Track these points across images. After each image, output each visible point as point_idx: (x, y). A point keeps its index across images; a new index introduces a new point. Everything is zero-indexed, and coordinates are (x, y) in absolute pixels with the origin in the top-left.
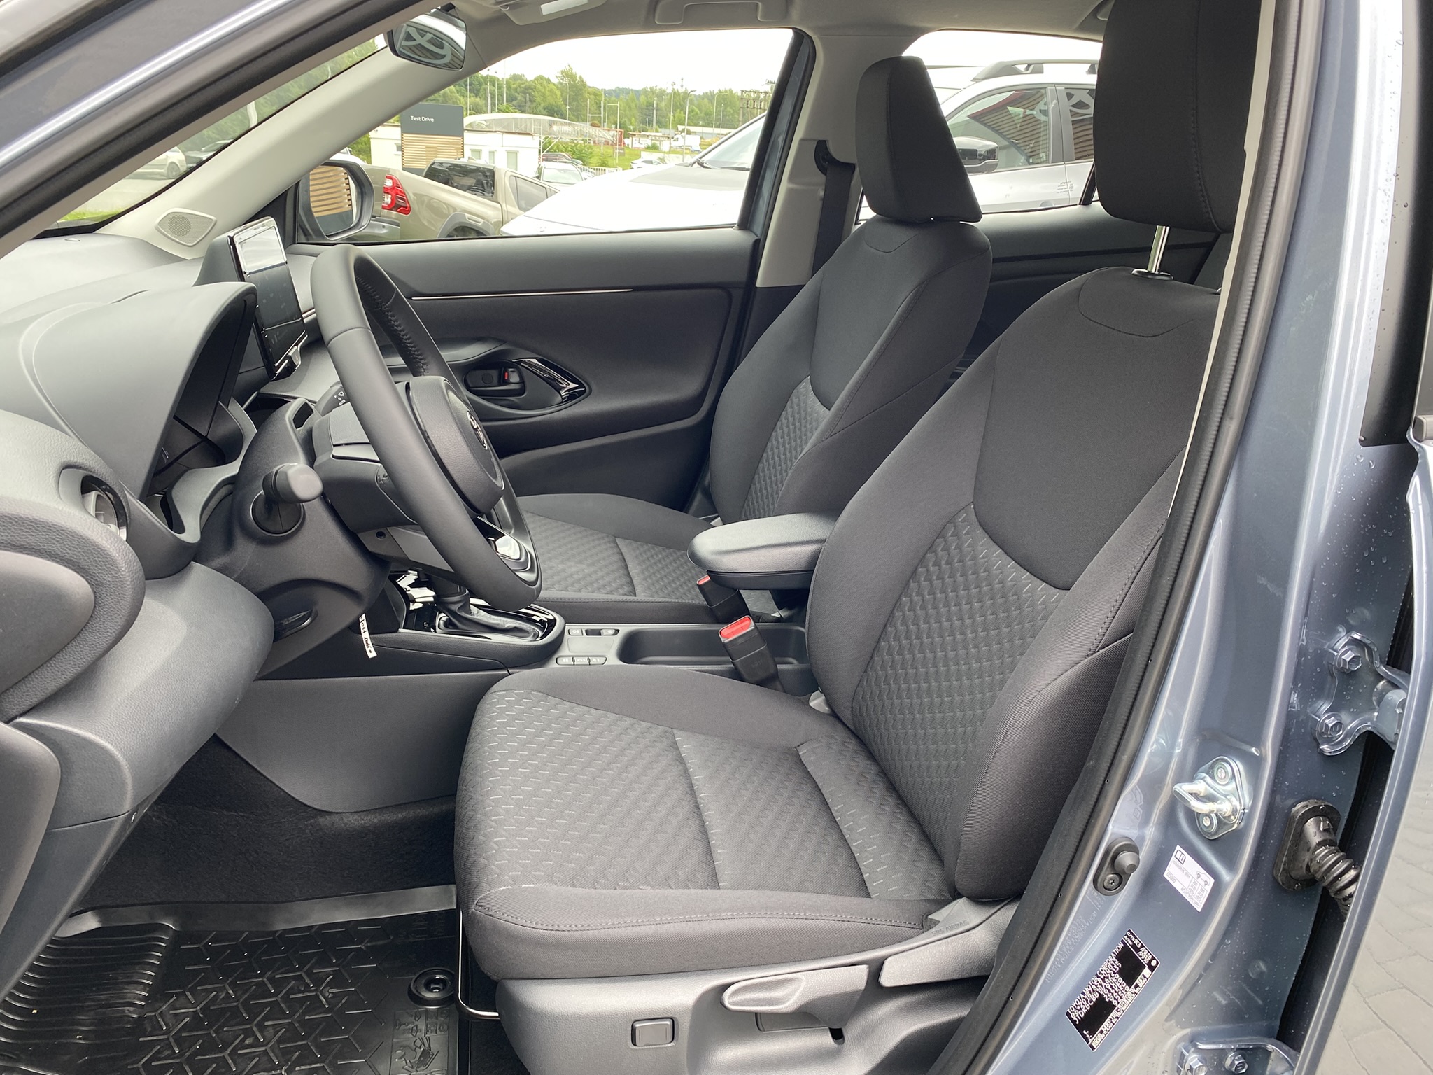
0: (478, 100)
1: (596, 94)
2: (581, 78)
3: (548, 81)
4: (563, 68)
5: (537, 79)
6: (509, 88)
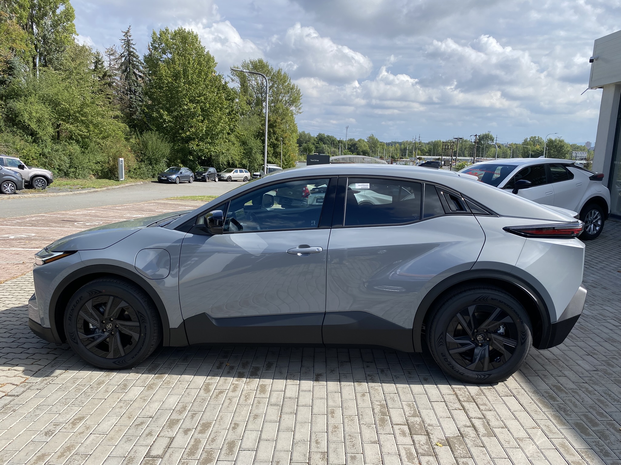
0: (336, 149)
1: (382, 144)
2: (377, 139)
3: (364, 141)
4: (369, 136)
5: (359, 141)
6: (348, 145)
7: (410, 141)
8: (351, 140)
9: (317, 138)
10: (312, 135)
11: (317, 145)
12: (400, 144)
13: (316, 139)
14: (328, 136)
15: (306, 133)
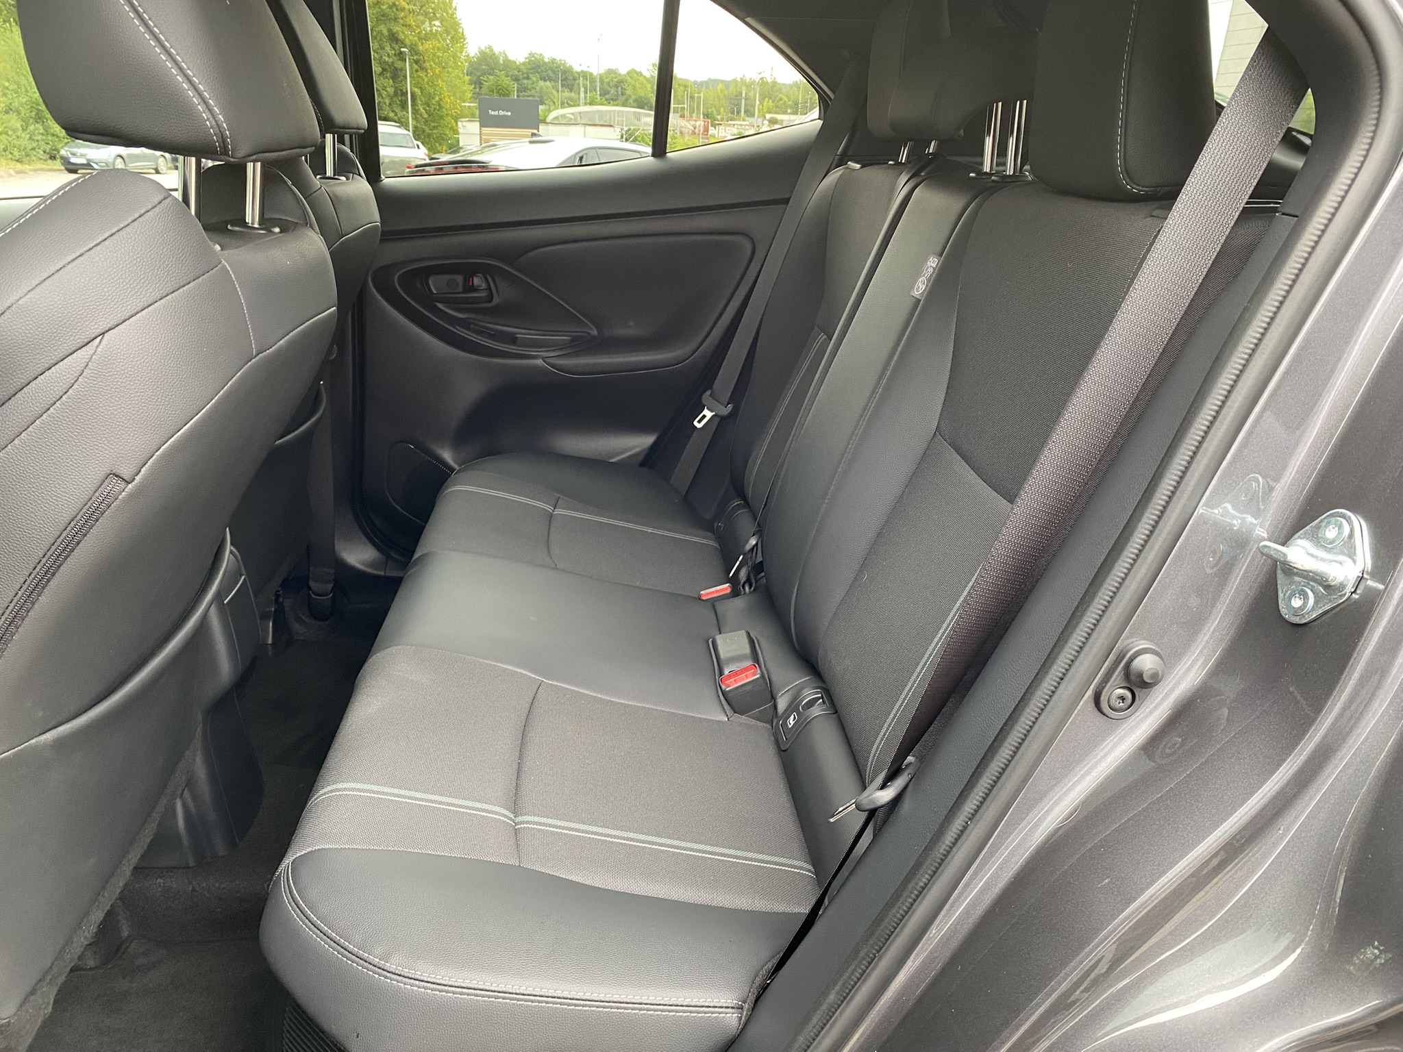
3: (640, 74)
5: (628, 73)
6: (602, 82)
7: (751, 79)
8: (610, 72)
9: (524, 64)
10: (511, 57)
11: (525, 81)
12: (726, 84)
13: (522, 67)
14: (553, 60)
15: (496, 51)
